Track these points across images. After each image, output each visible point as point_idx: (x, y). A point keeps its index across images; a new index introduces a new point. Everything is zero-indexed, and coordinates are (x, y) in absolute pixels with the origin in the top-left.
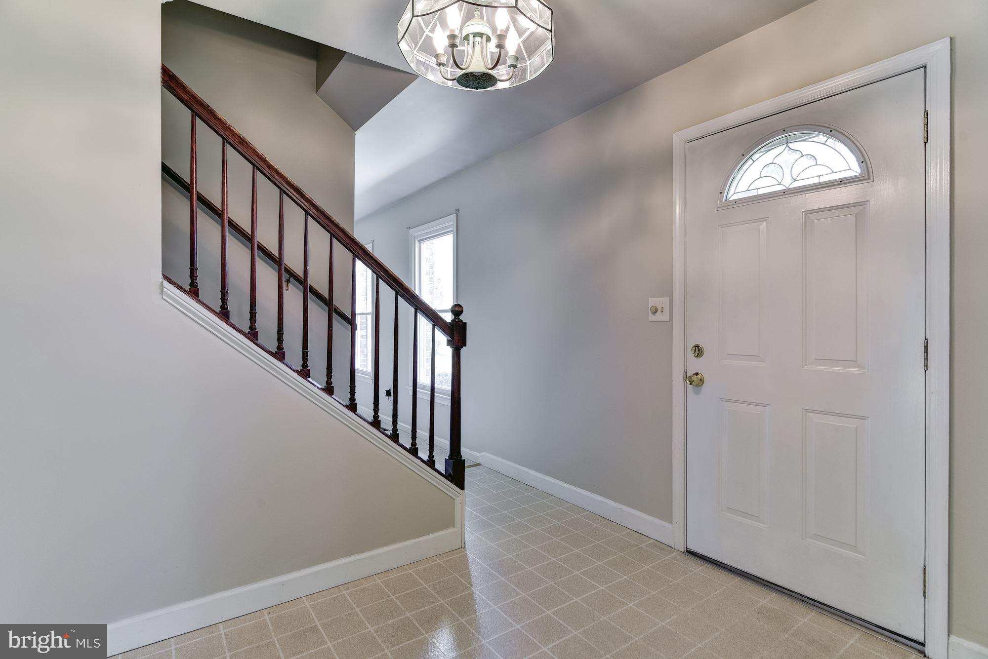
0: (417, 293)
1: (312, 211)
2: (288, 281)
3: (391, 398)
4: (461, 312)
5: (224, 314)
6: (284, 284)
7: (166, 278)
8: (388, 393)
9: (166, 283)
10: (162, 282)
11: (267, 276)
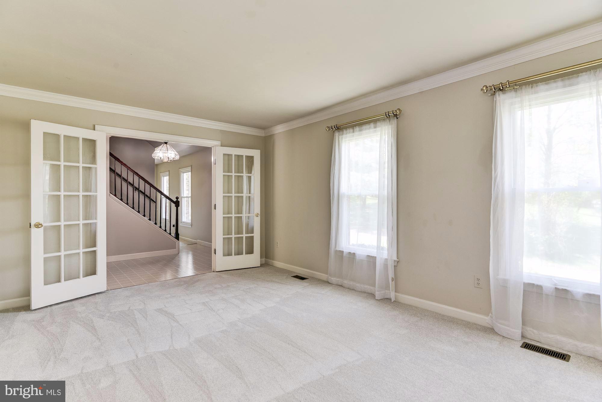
0: (163, 191)
1: (140, 177)
2: (135, 190)
3: (175, 227)
4: (178, 198)
5: (121, 200)
6: (134, 191)
7: (110, 193)
8: (174, 226)
9: (111, 194)
10: (110, 195)
11: (131, 189)
